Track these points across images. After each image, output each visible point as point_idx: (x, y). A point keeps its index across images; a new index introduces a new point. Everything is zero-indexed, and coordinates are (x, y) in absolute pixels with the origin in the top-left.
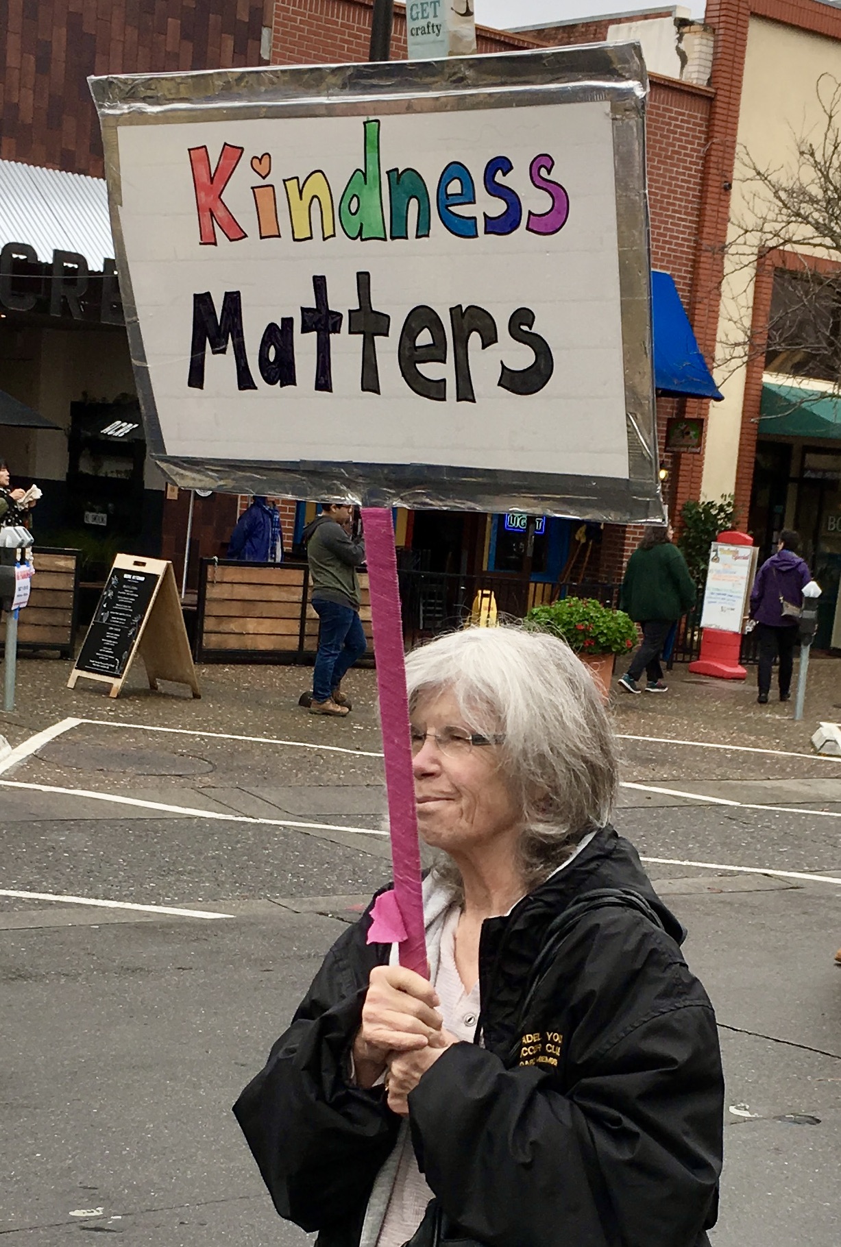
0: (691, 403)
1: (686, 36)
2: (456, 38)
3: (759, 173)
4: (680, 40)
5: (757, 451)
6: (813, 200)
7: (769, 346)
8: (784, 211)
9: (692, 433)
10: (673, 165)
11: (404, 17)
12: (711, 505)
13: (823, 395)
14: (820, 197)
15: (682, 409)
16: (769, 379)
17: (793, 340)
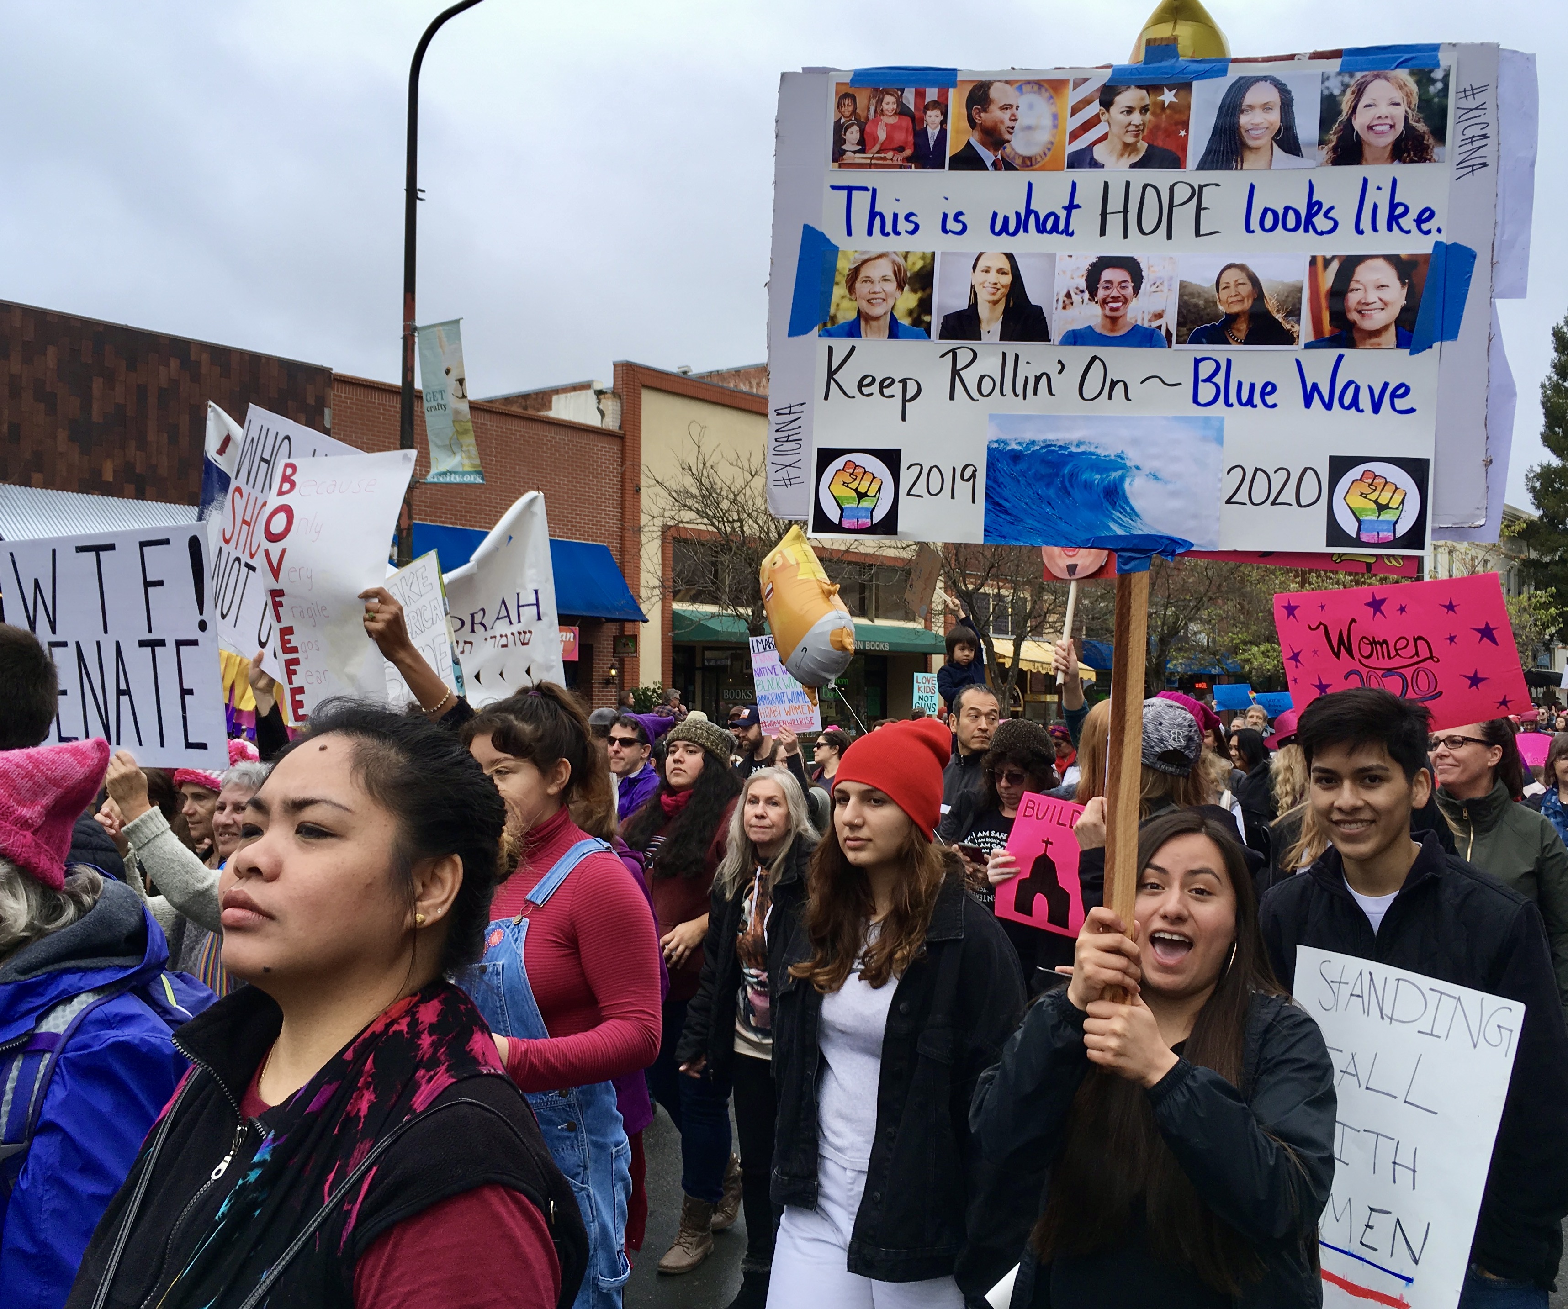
0: (628, 625)
1: (603, 401)
2: (457, 412)
3: (658, 482)
4: (599, 403)
5: (674, 652)
6: (693, 497)
7: (675, 587)
8: (676, 504)
9: (630, 644)
10: (602, 478)
11: (421, 398)
12: (647, 689)
13: (713, 615)
14: (698, 494)
15: (622, 629)
16: (677, 606)
17: (689, 582)
